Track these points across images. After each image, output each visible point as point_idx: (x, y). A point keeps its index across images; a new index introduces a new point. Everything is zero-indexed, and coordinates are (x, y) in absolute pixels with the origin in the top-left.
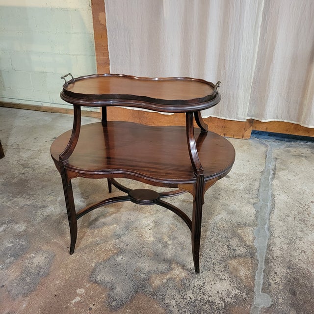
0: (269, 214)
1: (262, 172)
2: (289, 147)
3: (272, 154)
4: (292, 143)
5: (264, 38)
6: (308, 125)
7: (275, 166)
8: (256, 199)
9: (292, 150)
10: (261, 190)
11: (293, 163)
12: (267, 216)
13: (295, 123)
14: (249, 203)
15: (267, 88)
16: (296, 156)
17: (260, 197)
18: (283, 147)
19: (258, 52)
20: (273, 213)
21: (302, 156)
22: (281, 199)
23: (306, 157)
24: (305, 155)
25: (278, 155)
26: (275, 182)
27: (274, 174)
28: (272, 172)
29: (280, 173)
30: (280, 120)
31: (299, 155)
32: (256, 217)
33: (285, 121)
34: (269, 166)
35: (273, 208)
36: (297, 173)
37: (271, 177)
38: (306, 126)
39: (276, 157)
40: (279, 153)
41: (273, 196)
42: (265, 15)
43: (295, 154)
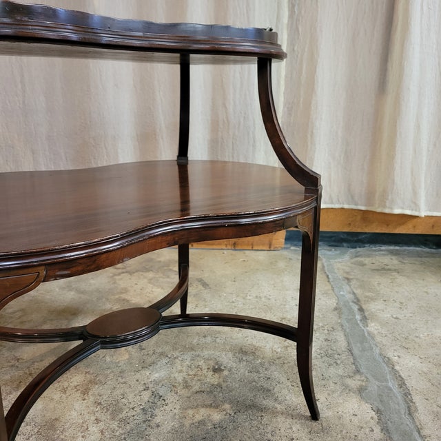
0: (410, 414)
1: (336, 309)
2: (356, 257)
3: (336, 271)
4: (358, 249)
5: (296, 48)
6: (392, 209)
7: (354, 294)
8: (358, 377)
9: (367, 261)
10: (356, 351)
11: (381, 284)
12: (406, 420)
13: (363, 208)
14: (347, 388)
15: (309, 143)
16: (378, 270)
17: (363, 370)
18: (347, 257)
19: (286, 76)
20: (416, 410)
21: (389, 270)
22: (408, 364)
23: (397, 271)
24: (393, 268)
25: (347, 273)
26: (373, 327)
27: (361, 310)
28: (355, 308)
29: (372, 307)
30: (337, 206)
31: (384, 269)
32: (385, 430)
33: (346, 206)
34: (343, 296)
35: (407, 394)
36: (401, 303)
37: (358, 317)
38: (387, 211)
39: (345, 275)
40: (347, 269)
41: (389, 362)
42: (293, 6)
43: (374, 267)
